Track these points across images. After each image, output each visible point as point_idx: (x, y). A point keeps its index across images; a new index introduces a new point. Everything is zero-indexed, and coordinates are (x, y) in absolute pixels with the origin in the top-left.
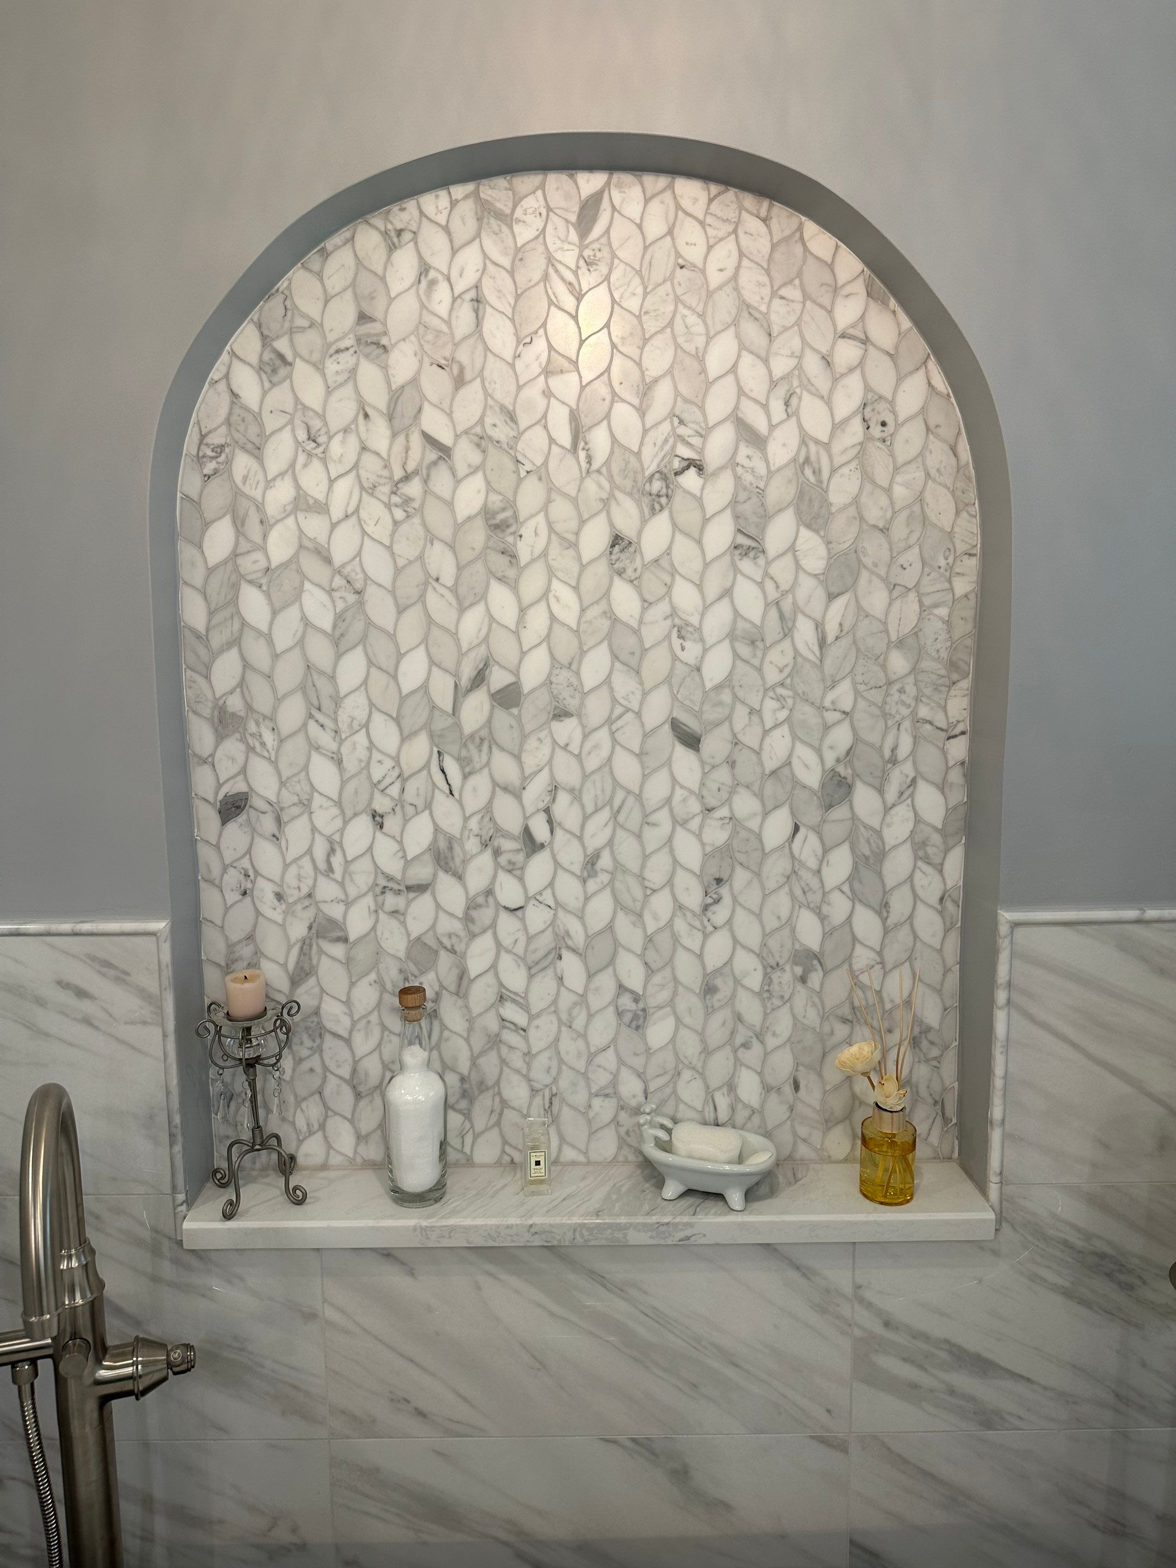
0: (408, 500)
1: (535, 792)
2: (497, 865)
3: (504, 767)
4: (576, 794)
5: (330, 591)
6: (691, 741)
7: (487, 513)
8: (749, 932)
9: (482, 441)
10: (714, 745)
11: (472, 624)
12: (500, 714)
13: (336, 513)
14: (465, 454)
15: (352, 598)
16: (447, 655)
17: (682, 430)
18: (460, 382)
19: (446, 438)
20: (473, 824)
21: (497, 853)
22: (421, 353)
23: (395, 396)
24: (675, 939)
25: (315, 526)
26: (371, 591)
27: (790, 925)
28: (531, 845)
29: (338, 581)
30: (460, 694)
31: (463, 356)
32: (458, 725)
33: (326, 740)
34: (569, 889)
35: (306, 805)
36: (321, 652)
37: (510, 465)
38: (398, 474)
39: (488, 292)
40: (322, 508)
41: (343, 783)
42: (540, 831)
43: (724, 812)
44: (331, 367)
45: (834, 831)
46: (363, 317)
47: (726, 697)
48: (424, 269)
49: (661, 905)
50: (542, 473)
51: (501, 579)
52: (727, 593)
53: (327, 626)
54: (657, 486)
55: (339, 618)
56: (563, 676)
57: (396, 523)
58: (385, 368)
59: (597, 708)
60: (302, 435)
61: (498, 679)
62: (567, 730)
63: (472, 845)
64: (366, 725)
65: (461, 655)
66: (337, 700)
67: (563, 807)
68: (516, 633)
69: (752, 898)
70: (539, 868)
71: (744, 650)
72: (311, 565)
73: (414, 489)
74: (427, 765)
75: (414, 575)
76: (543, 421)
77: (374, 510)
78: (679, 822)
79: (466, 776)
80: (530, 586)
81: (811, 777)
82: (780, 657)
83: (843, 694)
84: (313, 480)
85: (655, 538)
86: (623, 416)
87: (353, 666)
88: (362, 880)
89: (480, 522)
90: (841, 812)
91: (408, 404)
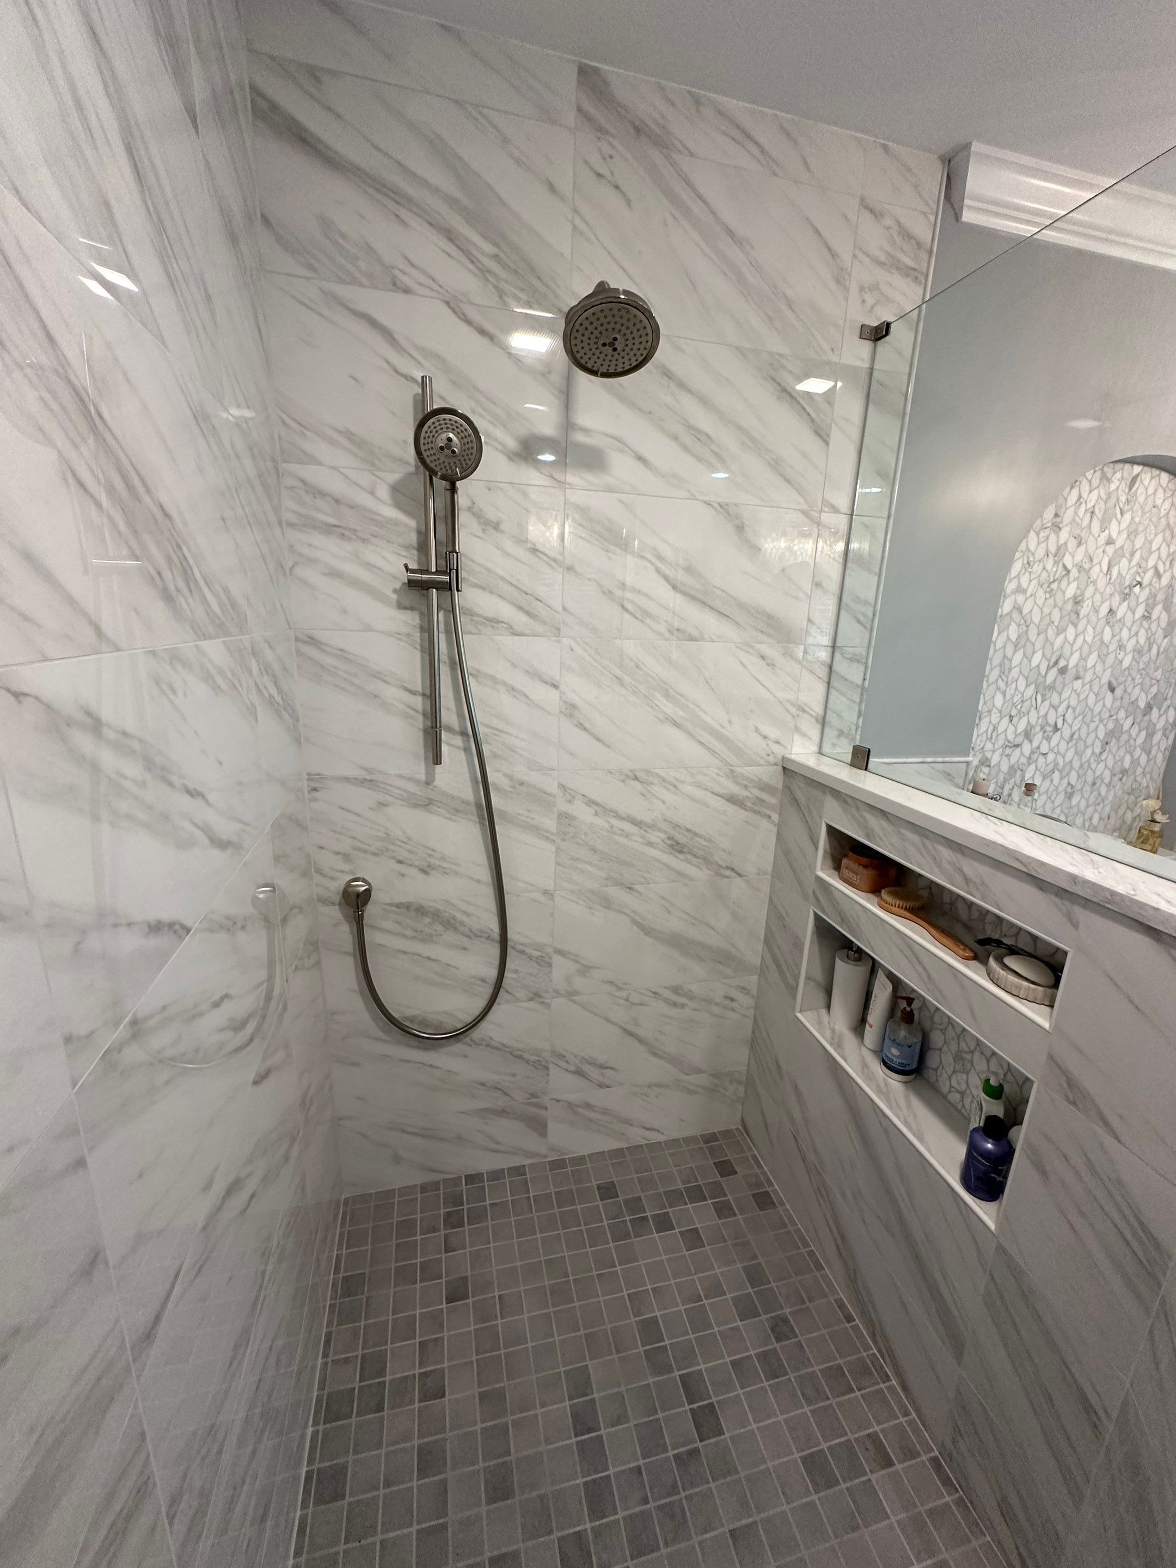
0: (1052, 590)
1: (1061, 710)
2: (1043, 737)
3: (1055, 698)
4: (1074, 709)
5: (1019, 625)
6: (1112, 689)
7: (1075, 597)
8: (1110, 763)
9: (1080, 568)
10: (1119, 692)
11: (1059, 641)
12: (1060, 677)
13: (1029, 594)
14: (1074, 573)
15: (1025, 628)
16: (1048, 654)
17: (1140, 570)
18: (1080, 544)
19: (1069, 566)
20: (1040, 721)
21: (1045, 732)
22: (1070, 532)
23: (1059, 548)
24: (1089, 765)
25: (1020, 598)
26: (1032, 626)
27: (1122, 760)
28: (1056, 729)
29: (1022, 622)
30: (1049, 668)
31: (1083, 535)
32: (1045, 681)
33: (1002, 685)
34: (1063, 746)
35: (990, 712)
36: (1009, 650)
37: (1086, 578)
38: (1052, 579)
39: (1097, 511)
40: (1024, 591)
41: (1004, 703)
42: (1060, 724)
43: (1115, 717)
44: (1042, 534)
45: (1144, 724)
46: (1056, 515)
47: (1126, 673)
48: (1080, 497)
49: (1089, 751)
50: (1094, 583)
51: (1073, 624)
52: (1137, 634)
53: (1014, 640)
54: (1127, 591)
55: (1019, 636)
56: (1082, 663)
57: (1046, 599)
58: (1058, 537)
59: (1088, 677)
60: (1025, 562)
61: (1062, 663)
62: (1077, 684)
63: (1038, 728)
64: (1016, 681)
65: (1053, 653)
66: (1010, 670)
67: (1069, 717)
68: (1072, 645)
69: (1114, 750)
70: (1056, 738)
71: (1136, 656)
72: (1016, 615)
73: (1054, 586)
74: (1031, 697)
75: (1047, 620)
76: (1100, 563)
77: (1041, 593)
78: (1101, 721)
79: (1042, 702)
80: (1081, 627)
81: (1142, 704)
82: (1145, 658)
83: (1158, 674)
84: (1024, 581)
85: (1122, 611)
86: (1124, 562)
87: (1018, 656)
88: (1000, 743)
89: (1071, 601)
90: (1147, 718)
91: (1062, 552)
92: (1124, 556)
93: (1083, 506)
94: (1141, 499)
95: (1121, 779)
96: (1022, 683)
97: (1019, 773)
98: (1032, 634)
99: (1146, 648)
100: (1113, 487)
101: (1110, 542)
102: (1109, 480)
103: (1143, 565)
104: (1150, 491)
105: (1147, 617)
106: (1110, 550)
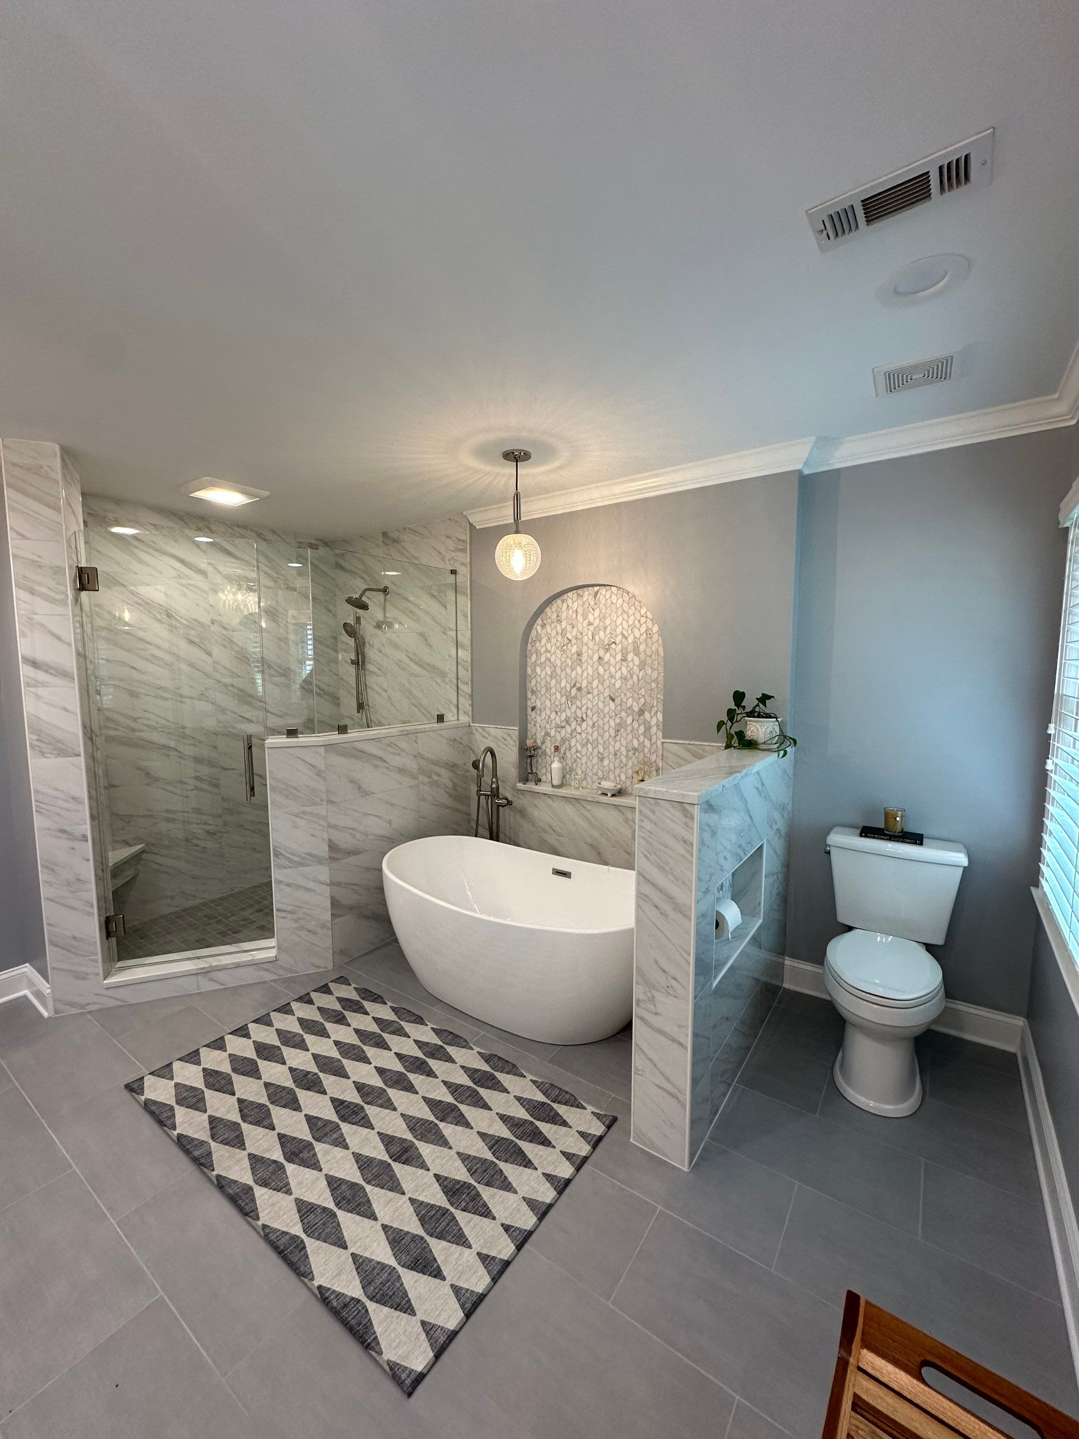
0: (564, 650)
1: (584, 709)
2: (577, 724)
3: (579, 703)
4: (591, 710)
5: (550, 667)
6: (613, 700)
8: (624, 742)
9: (576, 639)
10: (618, 701)
11: (574, 674)
12: (578, 693)
13: (552, 652)
14: (574, 641)
15: (554, 669)
16: (569, 681)
17: (612, 636)
18: (573, 627)
19: (570, 638)
20: (573, 715)
21: (577, 721)
22: (567, 622)
23: (562, 630)
24: (609, 742)
25: (548, 655)
26: (557, 667)
27: (632, 741)
30: (571, 688)
31: (574, 623)
32: (571, 694)
37: (581, 643)
38: (562, 645)
39: (578, 610)
41: (551, 705)
42: (585, 718)
43: (619, 716)
44: (552, 625)
45: (641, 722)
51: (579, 665)
53: (550, 674)
54: (607, 647)
57: (562, 654)
58: (561, 625)
59: (595, 692)
60: (547, 638)
62: (590, 696)
64: (555, 694)
67: (589, 713)
68: (581, 676)
71: (624, 681)
74: (565, 702)
79: (572, 705)
80: (584, 666)
81: (637, 709)
82: (630, 682)
83: (643, 691)
84: (549, 646)
85: (607, 657)
86: (601, 633)
87: (553, 682)
88: (554, 724)
89: (576, 654)
90: (642, 717)
91: (564, 632)
92: (600, 630)
93: (571, 611)
94: (603, 602)
95: (634, 754)
96: (559, 696)
97: (567, 742)
98: (558, 671)
99: (629, 676)
100: (585, 599)
101: (590, 624)
102: (582, 596)
103: (614, 633)
104: (608, 596)
105: (624, 659)
106: (591, 628)
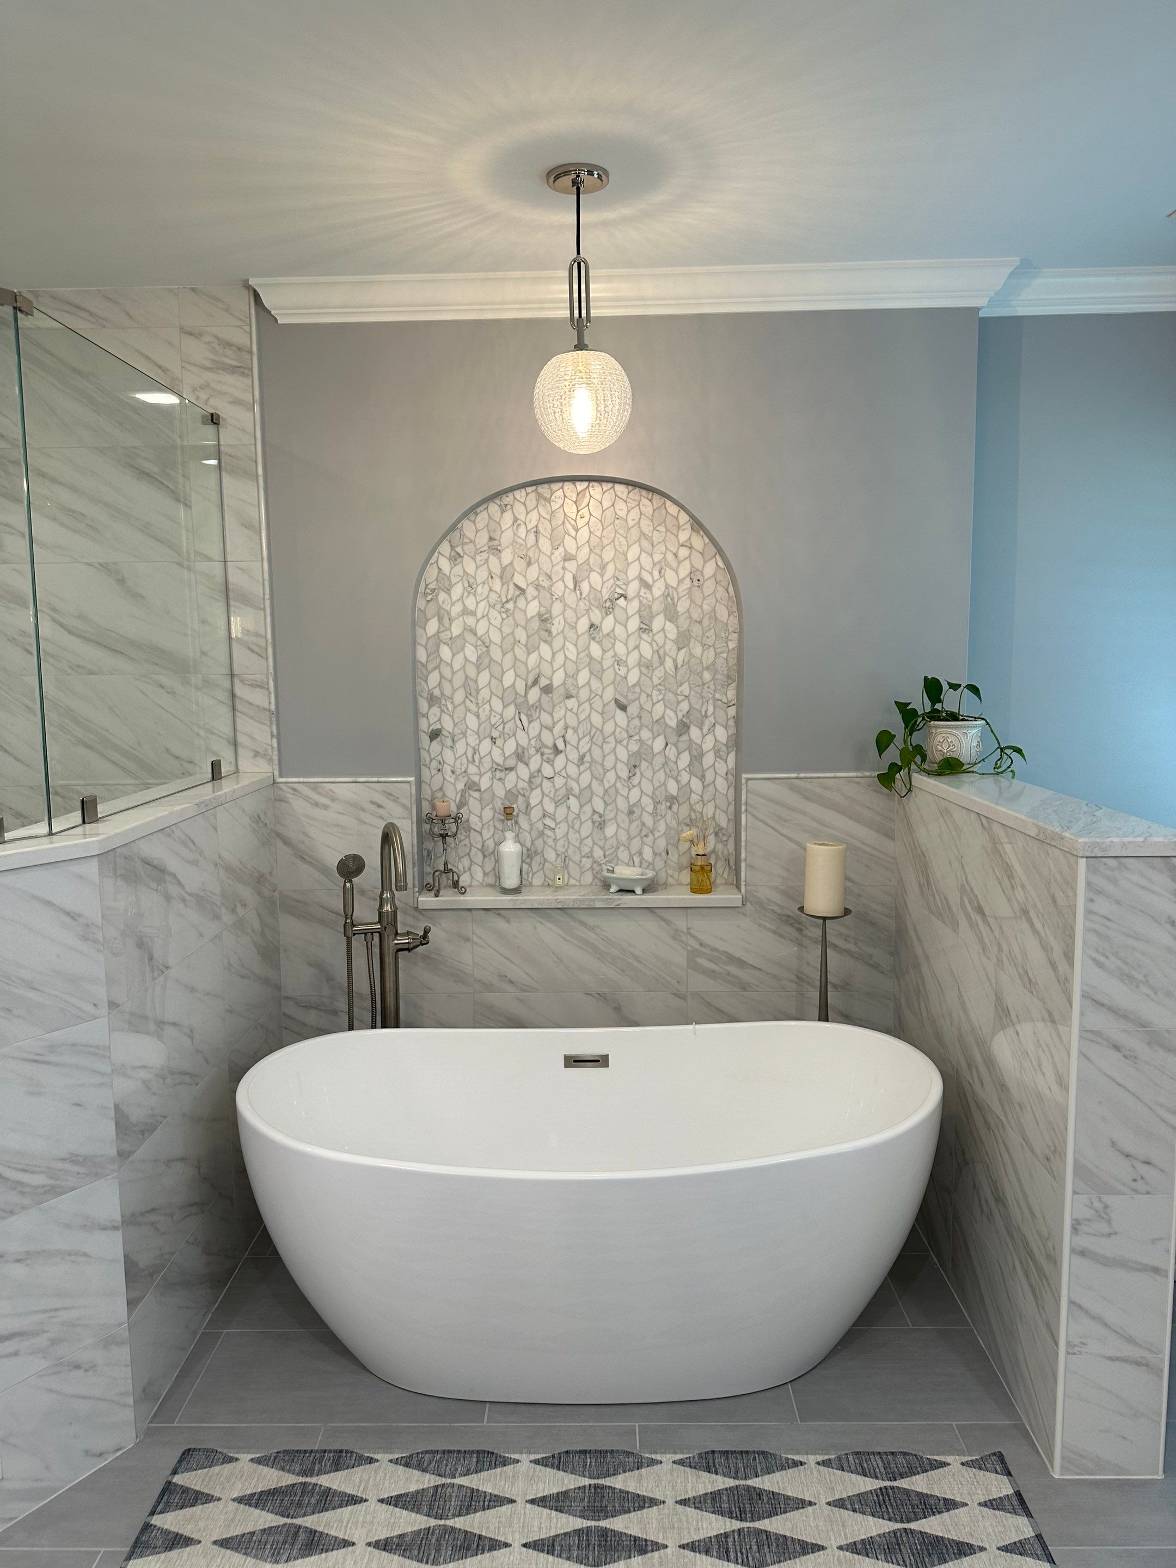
0: (508, 610)
1: (558, 729)
2: (543, 760)
3: (546, 718)
4: (575, 730)
5: (476, 647)
6: (623, 708)
7: (540, 615)
8: (647, 787)
9: (538, 587)
10: (633, 709)
11: (533, 659)
12: (544, 696)
13: (479, 615)
14: (531, 592)
15: (484, 649)
16: (522, 671)
18: (529, 564)
19: (523, 586)
20: (533, 742)
21: (542, 754)
22: (514, 553)
23: (503, 569)
24: (617, 791)
25: (470, 621)
26: (492, 646)
27: (664, 784)
28: (557, 751)
29: (479, 643)
30: (527, 688)
31: (531, 554)
32: (527, 701)
33: (473, 707)
34: (572, 770)
35: (464, 734)
36: (472, 672)
37: (548, 595)
38: (504, 600)
39: (541, 529)
40: (473, 613)
41: (480, 725)
42: (561, 746)
43: (637, 737)
44: (478, 558)
45: (682, 745)
46: (491, 539)
48: (516, 519)
50: (562, 599)
51: (545, 641)
52: (637, 647)
53: (475, 661)
54: (608, 604)
55: (479, 657)
56: (570, 681)
57: (503, 619)
58: (500, 559)
59: (584, 694)
60: (466, 585)
61: (544, 682)
62: (571, 703)
63: (532, 751)
64: (489, 701)
66: (478, 691)
67: (570, 735)
68: (551, 663)
70: (560, 761)
71: (644, 670)
72: (469, 637)
73: (510, 606)
74: (514, 718)
75: (510, 640)
76: (562, 579)
77: (494, 614)
78: (618, 742)
79: (530, 722)
80: (557, 643)
81: (673, 723)
82: (659, 673)
83: (685, 689)
84: (470, 603)
85: (608, 624)
86: (595, 577)
87: (484, 678)
88: (487, 764)
89: (537, 618)
90: (685, 737)
91: (508, 573)
92: (592, 570)
93: (523, 529)
94: (596, 513)
96: (497, 705)
97: (520, 799)
98: (496, 653)
99: (656, 661)
100: (555, 506)
101: (568, 558)
102: (547, 500)
103: (621, 576)
104: (606, 504)
105: (645, 629)
106: (571, 566)
